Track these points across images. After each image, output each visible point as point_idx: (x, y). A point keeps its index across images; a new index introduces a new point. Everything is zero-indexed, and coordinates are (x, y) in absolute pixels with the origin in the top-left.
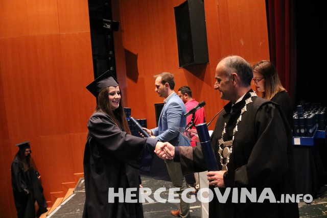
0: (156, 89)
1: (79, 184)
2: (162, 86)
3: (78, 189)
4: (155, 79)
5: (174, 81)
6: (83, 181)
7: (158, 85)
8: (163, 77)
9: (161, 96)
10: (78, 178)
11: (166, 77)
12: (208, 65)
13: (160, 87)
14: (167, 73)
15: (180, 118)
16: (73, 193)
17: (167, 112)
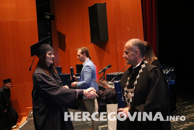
0: (78, 57)
1: (30, 114)
2: (81, 55)
3: (29, 117)
4: (78, 51)
5: (89, 52)
6: (32, 112)
7: (79, 54)
8: (82, 50)
9: (81, 61)
10: (29, 110)
11: (84, 50)
12: (108, 42)
13: (80, 56)
14: (85, 48)
15: (91, 75)
16: (26, 120)
17: (84, 71)
